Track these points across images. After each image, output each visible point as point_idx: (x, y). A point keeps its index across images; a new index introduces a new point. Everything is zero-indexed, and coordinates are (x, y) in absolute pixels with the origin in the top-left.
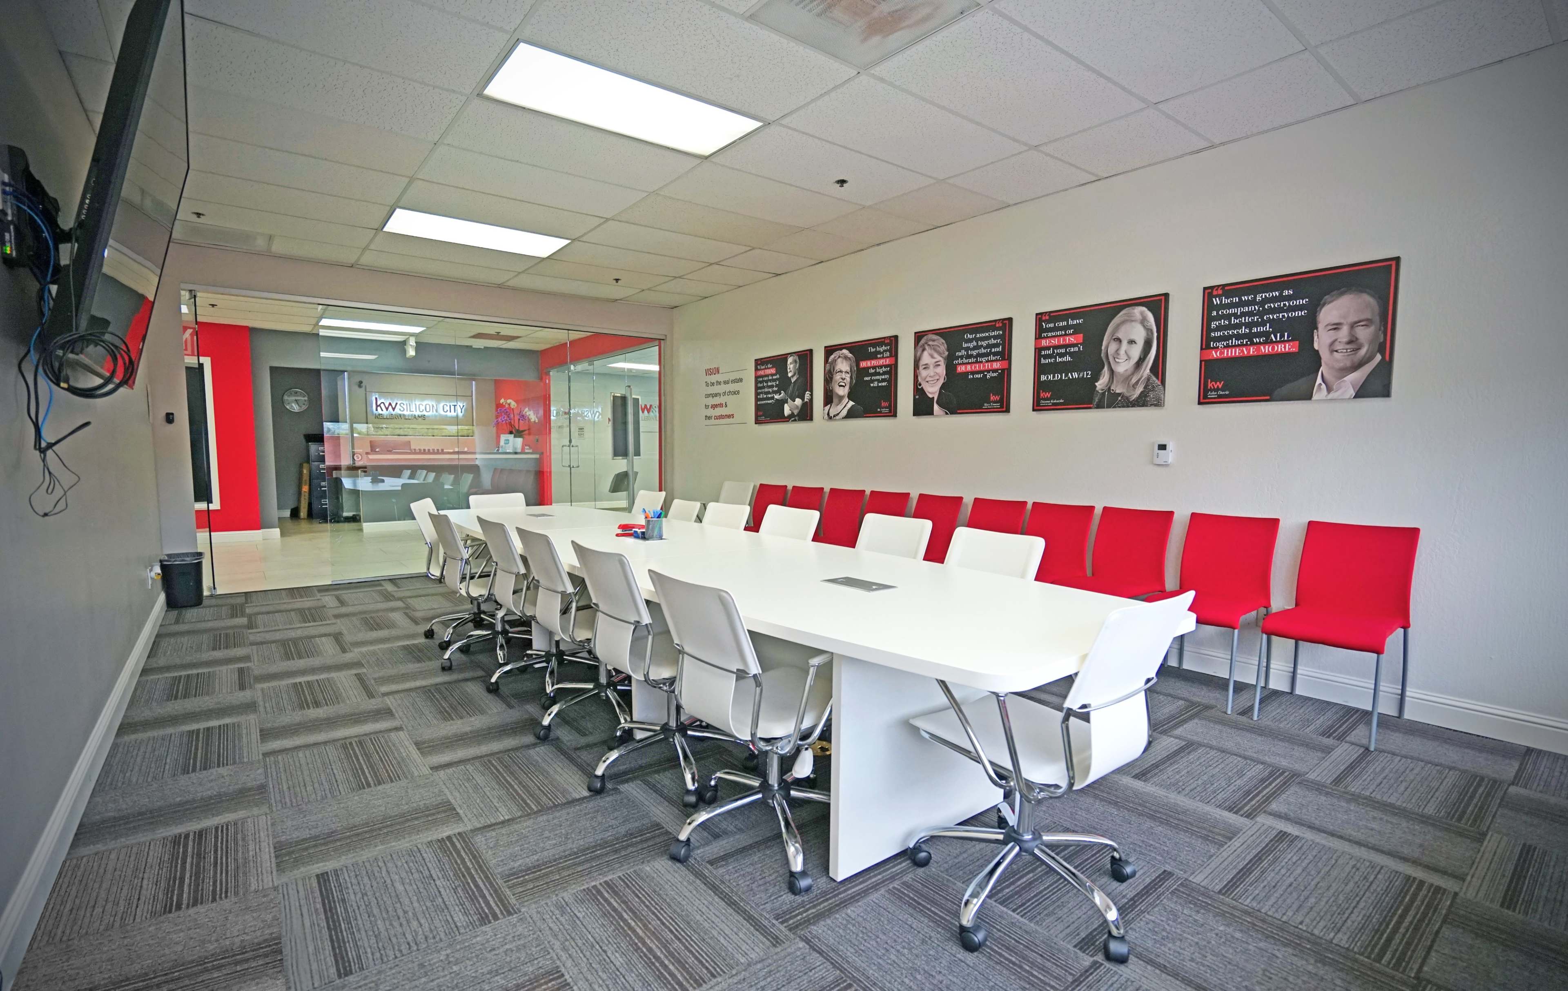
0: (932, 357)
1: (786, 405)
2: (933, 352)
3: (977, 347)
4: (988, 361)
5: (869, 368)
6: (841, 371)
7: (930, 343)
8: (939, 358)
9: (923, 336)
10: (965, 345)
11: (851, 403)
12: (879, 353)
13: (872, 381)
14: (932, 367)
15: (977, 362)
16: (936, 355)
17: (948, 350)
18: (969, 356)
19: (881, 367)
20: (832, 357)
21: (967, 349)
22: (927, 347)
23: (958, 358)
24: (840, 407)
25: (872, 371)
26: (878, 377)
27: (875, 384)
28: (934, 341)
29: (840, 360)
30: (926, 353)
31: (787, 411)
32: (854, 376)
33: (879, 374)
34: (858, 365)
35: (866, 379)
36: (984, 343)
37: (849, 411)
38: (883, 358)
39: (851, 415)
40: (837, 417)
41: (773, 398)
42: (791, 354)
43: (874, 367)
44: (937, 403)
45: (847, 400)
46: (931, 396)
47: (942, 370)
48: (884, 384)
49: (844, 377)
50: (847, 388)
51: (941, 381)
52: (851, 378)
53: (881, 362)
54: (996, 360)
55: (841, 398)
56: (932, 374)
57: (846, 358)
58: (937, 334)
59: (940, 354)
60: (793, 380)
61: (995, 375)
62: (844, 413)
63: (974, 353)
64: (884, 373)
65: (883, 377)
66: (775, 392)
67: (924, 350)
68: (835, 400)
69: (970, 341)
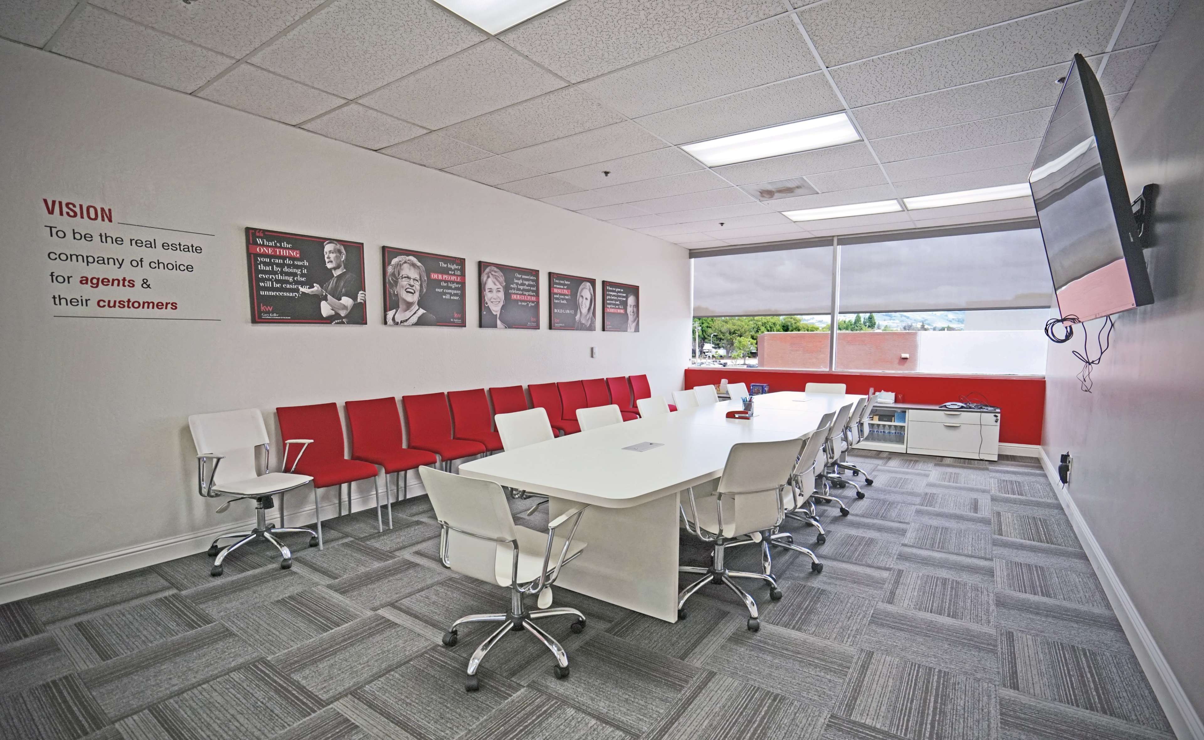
0: (495, 284)
1: (323, 304)
2: (495, 280)
3: (523, 284)
4: (529, 295)
5: (442, 281)
6: (408, 278)
7: (493, 273)
8: (500, 286)
9: (488, 266)
10: (516, 281)
11: (421, 311)
12: (451, 269)
13: (445, 294)
14: (494, 291)
15: (523, 294)
16: (497, 283)
17: (505, 281)
18: (519, 289)
19: (453, 282)
20: (395, 261)
21: (517, 284)
22: (491, 275)
23: (512, 289)
24: (408, 314)
25: (443, 284)
26: (450, 291)
27: (448, 297)
28: (495, 272)
29: (405, 265)
30: (490, 280)
31: (326, 309)
32: (425, 285)
33: (451, 288)
34: (429, 276)
35: (437, 290)
36: (527, 283)
37: (419, 318)
38: (454, 275)
39: (421, 322)
40: (405, 324)
41: (297, 290)
42: (331, 241)
43: (446, 281)
44: (500, 320)
45: (417, 307)
46: (495, 313)
47: (501, 295)
48: (456, 298)
49: (412, 283)
50: (417, 294)
51: (501, 304)
52: (421, 286)
53: (453, 278)
54: (533, 296)
55: (409, 305)
56: (495, 297)
57: (413, 265)
58: (497, 267)
59: (501, 284)
60: (336, 273)
61: (533, 305)
62: (414, 319)
63: (522, 287)
64: (456, 289)
65: (455, 292)
66: (302, 284)
67: (488, 277)
68: (402, 306)
69: (518, 279)
